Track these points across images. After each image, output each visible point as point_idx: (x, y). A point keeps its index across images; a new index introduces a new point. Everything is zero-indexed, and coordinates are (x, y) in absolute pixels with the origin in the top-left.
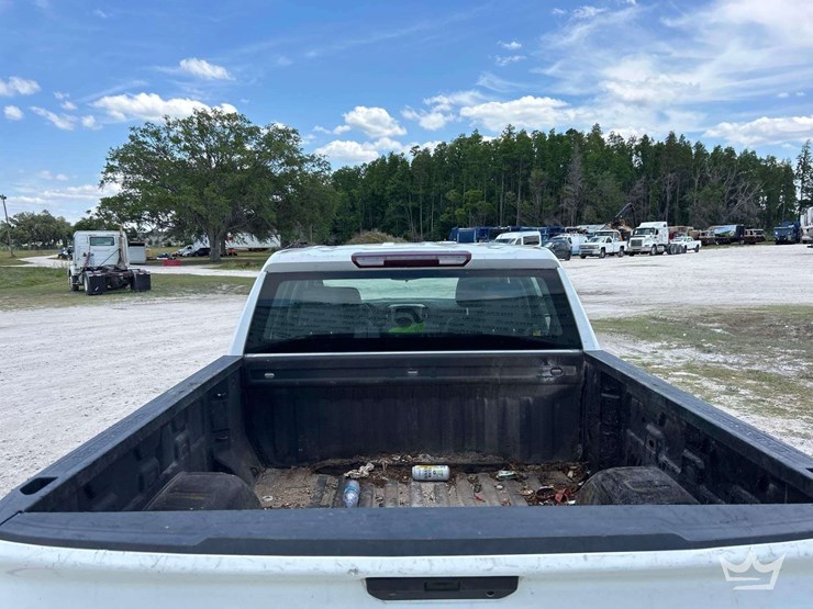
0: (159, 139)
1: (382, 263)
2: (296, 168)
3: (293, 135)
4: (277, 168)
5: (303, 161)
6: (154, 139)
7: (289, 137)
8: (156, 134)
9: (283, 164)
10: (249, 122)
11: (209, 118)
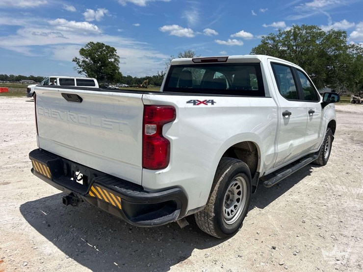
0: (274, 41)
1: (200, 61)
2: (341, 52)
3: (343, 34)
4: (331, 52)
5: (347, 48)
6: (272, 41)
7: (341, 36)
8: (273, 39)
9: (334, 50)
10: (320, 30)
11: (299, 29)
